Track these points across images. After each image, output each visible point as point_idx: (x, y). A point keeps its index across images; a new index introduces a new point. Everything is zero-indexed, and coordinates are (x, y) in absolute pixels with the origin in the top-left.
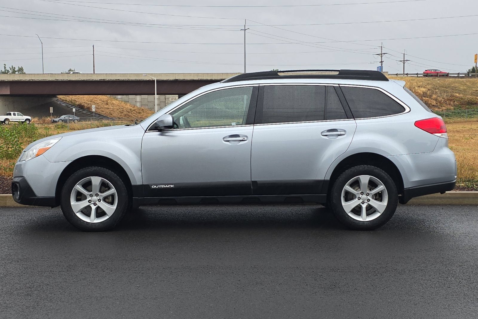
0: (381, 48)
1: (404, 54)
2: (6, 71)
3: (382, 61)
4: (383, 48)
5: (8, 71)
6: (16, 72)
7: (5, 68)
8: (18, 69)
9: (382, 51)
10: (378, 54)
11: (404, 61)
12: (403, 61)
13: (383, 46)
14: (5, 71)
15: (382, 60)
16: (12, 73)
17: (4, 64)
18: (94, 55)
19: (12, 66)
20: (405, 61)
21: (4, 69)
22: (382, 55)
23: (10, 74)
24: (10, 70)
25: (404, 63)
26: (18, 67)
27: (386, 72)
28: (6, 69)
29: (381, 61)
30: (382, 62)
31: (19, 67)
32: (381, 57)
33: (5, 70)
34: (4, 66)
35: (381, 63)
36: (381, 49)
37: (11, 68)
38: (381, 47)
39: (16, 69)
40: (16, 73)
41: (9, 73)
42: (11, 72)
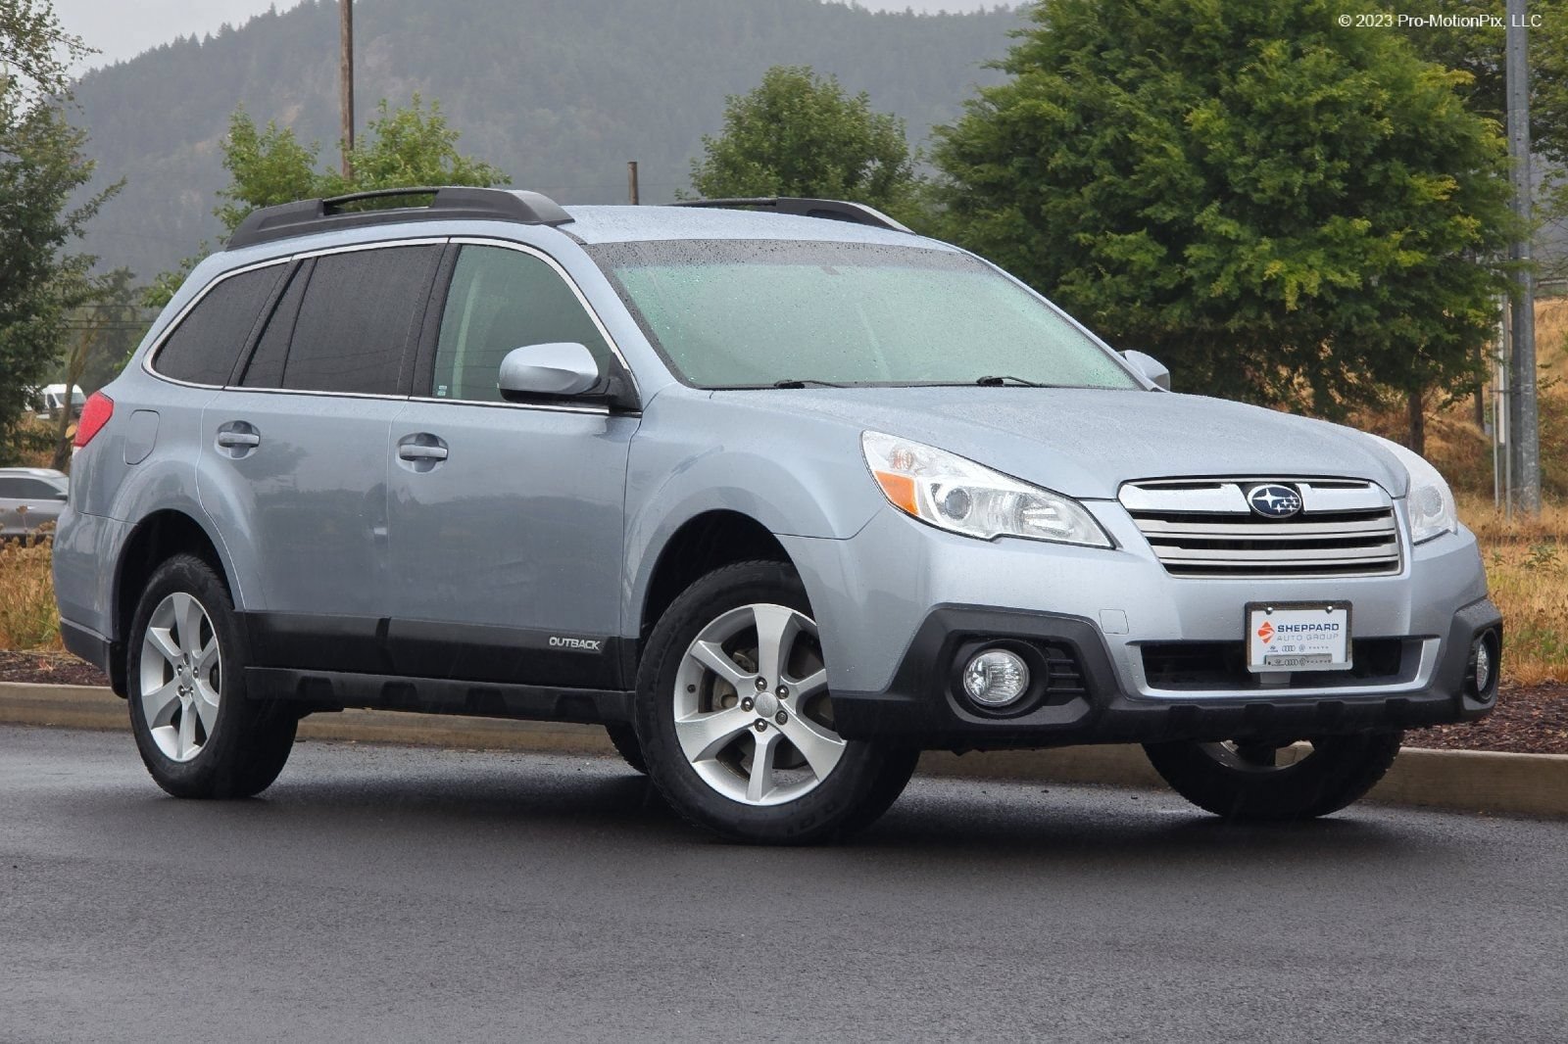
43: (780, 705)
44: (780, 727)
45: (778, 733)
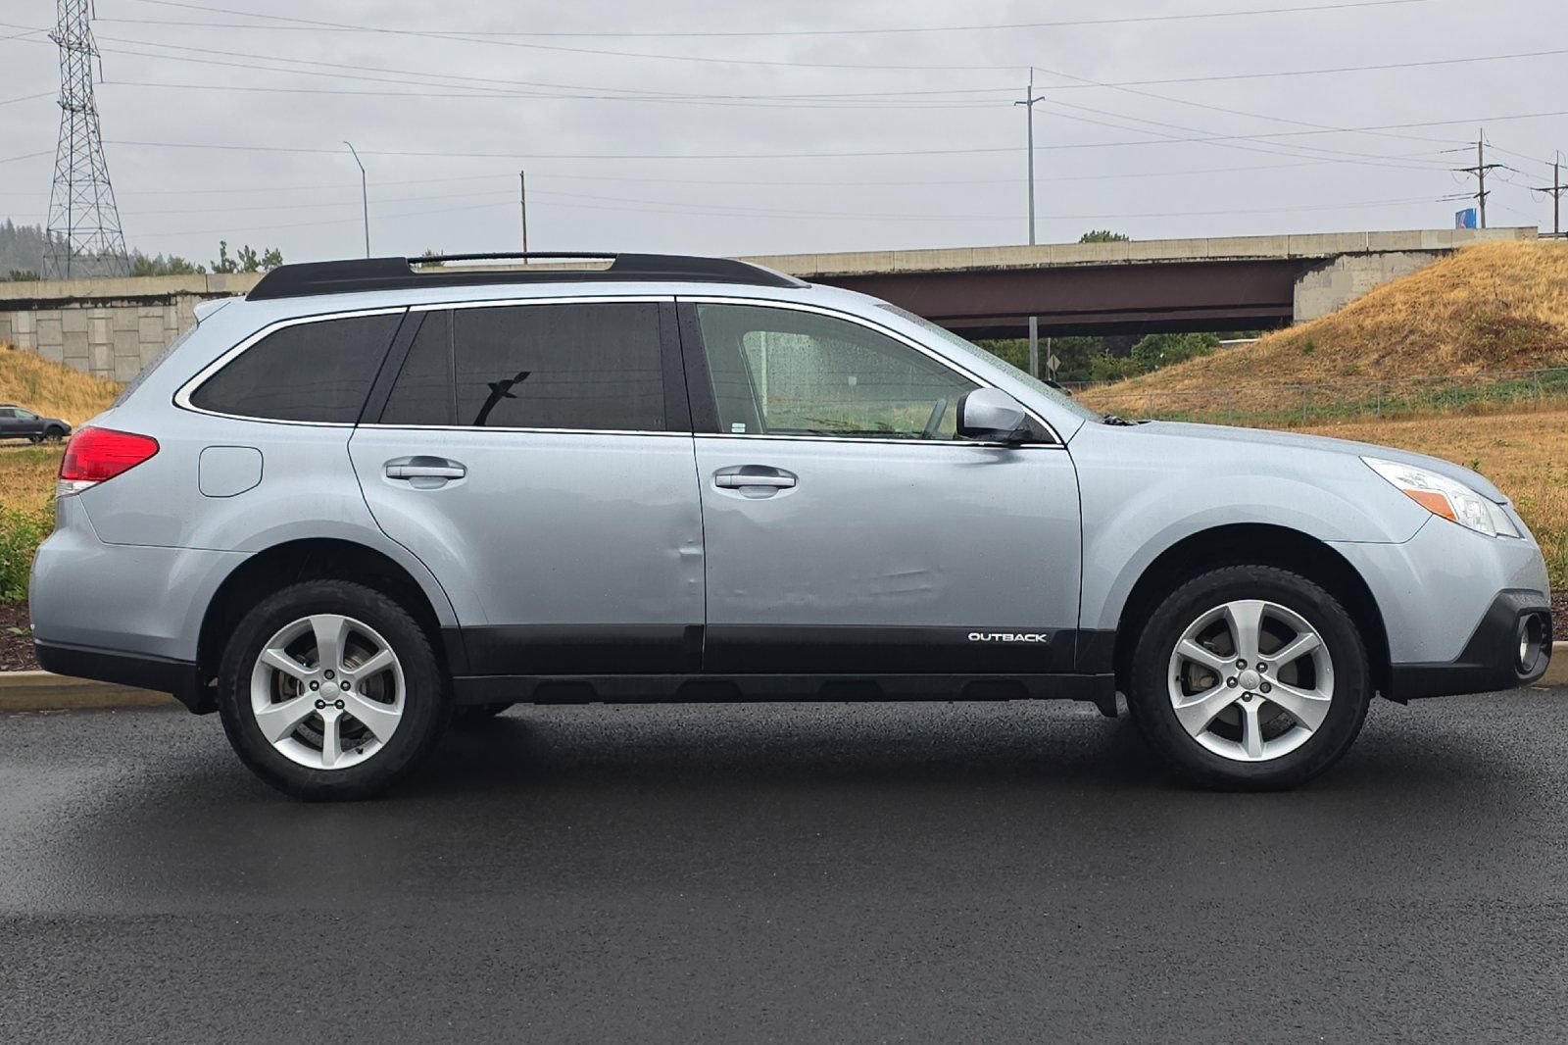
0: (1480, 147)
1: (1556, 166)
2: (227, 264)
3: (1485, 192)
4: (1484, 147)
5: (232, 263)
6: (257, 265)
7: (223, 253)
8: (264, 257)
9: (1481, 160)
10: (1468, 170)
11: (1556, 189)
12: (1553, 191)
13: (1484, 142)
14: (224, 265)
15: (1482, 187)
16: (246, 269)
17: (222, 243)
18: (523, 204)
19: (246, 247)
20: (1560, 191)
21: (220, 259)
22: (1484, 170)
23: (238, 271)
24: (238, 260)
25: (1556, 197)
26: (264, 252)
27: (1532, 228)
28: (228, 256)
29: (1479, 192)
30: (1482, 194)
31: (267, 251)
32: (1478, 179)
33: (224, 261)
34: (221, 246)
35: (1479, 198)
36: (1477, 150)
37: (244, 253)
38: (1480, 143)
39: (259, 258)
40: (257, 269)
41: (235, 271)
42: (241, 265)
43: (1261, 677)
44: (1267, 695)
45: (1263, 700)
